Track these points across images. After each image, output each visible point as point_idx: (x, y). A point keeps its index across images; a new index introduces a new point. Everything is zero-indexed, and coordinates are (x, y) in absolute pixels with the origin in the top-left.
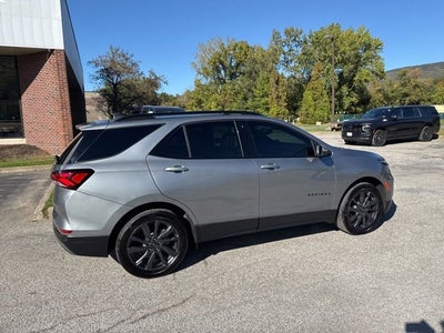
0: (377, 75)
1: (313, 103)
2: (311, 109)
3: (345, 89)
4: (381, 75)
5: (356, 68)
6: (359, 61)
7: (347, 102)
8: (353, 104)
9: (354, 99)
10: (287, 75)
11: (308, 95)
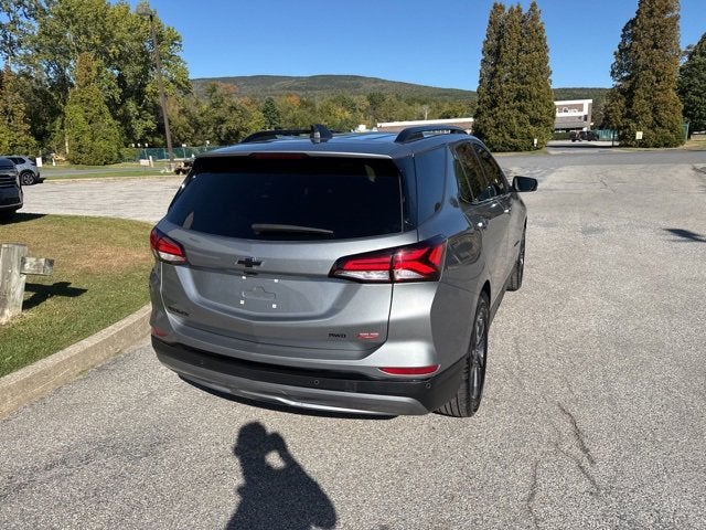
0: (179, 86)
1: (87, 127)
2: (86, 139)
3: (131, 106)
4: (184, 87)
5: (145, 72)
6: (148, 60)
7: (139, 128)
8: (148, 131)
9: (150, 124)
10: (15, 69)
11: (74, 112)
